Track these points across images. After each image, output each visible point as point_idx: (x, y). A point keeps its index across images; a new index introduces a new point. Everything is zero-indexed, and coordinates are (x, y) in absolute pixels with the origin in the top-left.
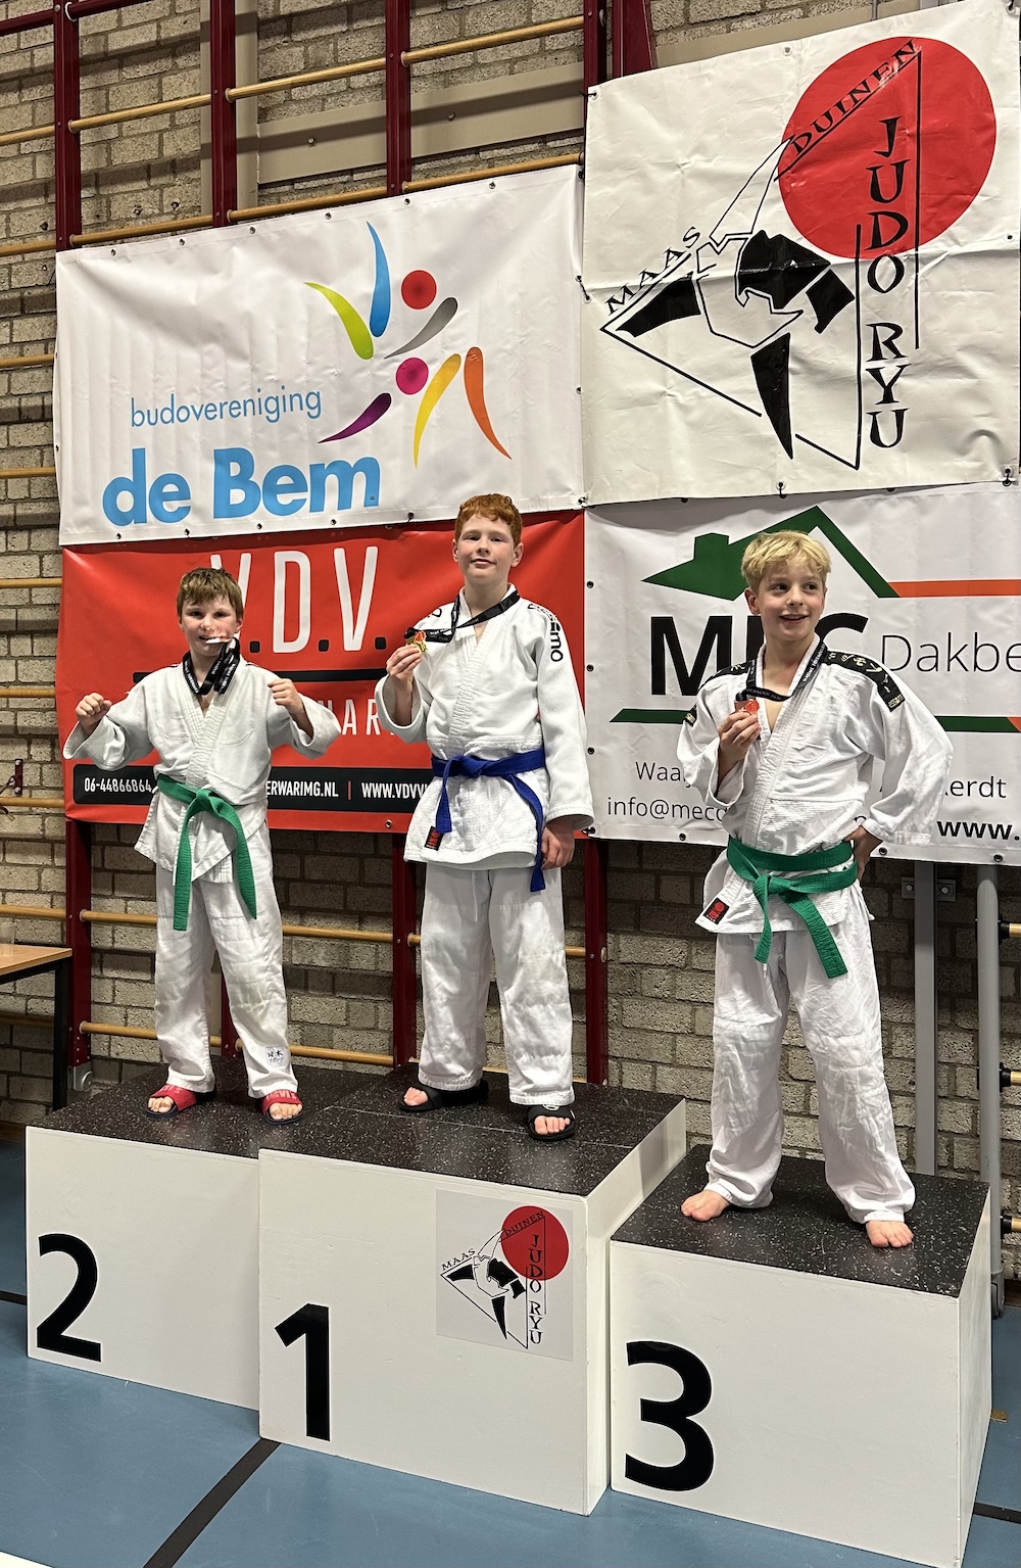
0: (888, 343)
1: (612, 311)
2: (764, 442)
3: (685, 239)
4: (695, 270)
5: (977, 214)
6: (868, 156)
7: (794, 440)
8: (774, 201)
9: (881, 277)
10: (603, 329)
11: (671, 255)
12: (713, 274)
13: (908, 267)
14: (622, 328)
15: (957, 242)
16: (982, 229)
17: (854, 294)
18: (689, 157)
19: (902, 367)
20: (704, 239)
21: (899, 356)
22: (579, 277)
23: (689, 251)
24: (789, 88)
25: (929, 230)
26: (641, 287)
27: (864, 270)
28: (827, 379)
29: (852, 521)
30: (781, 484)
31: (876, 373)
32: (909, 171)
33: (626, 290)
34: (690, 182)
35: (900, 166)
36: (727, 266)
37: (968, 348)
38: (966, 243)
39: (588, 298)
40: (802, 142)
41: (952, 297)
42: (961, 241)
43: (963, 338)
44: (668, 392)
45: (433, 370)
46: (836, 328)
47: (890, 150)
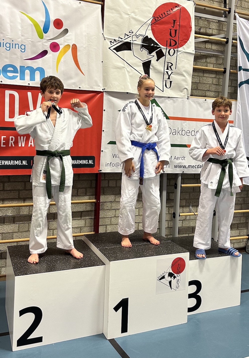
0: (170, 67)
1: (111, 44)
3: (129, 32)
4: (132, 40)
5: (188, 44)
9: (171, 53)
10: (109, 48)
11: (126, 35)
12: (136, 42)
14: (114, 49)
16: (188, 48)
17: (165, 55)
18: (131, 13)
19: (172, 72)
20: (134, 34)
21: (172, 70)
22: (103, 34)
23: (130, 35)
24: (154, 6)
26: (119, 40)
31: (167, 72)
32: (177, 31)
33: (115, 40)
34: (131, 19)
35: (176, 31)
36: (139, 42)
37: (185, 71)
39: (105, 39)
40: (157, 19)
41: (183, 60)
42: (185, 49)
43: (184, 69)
44: (125, 67)
45: (61, 47)
46: (160, 61)
47: (174, 26)
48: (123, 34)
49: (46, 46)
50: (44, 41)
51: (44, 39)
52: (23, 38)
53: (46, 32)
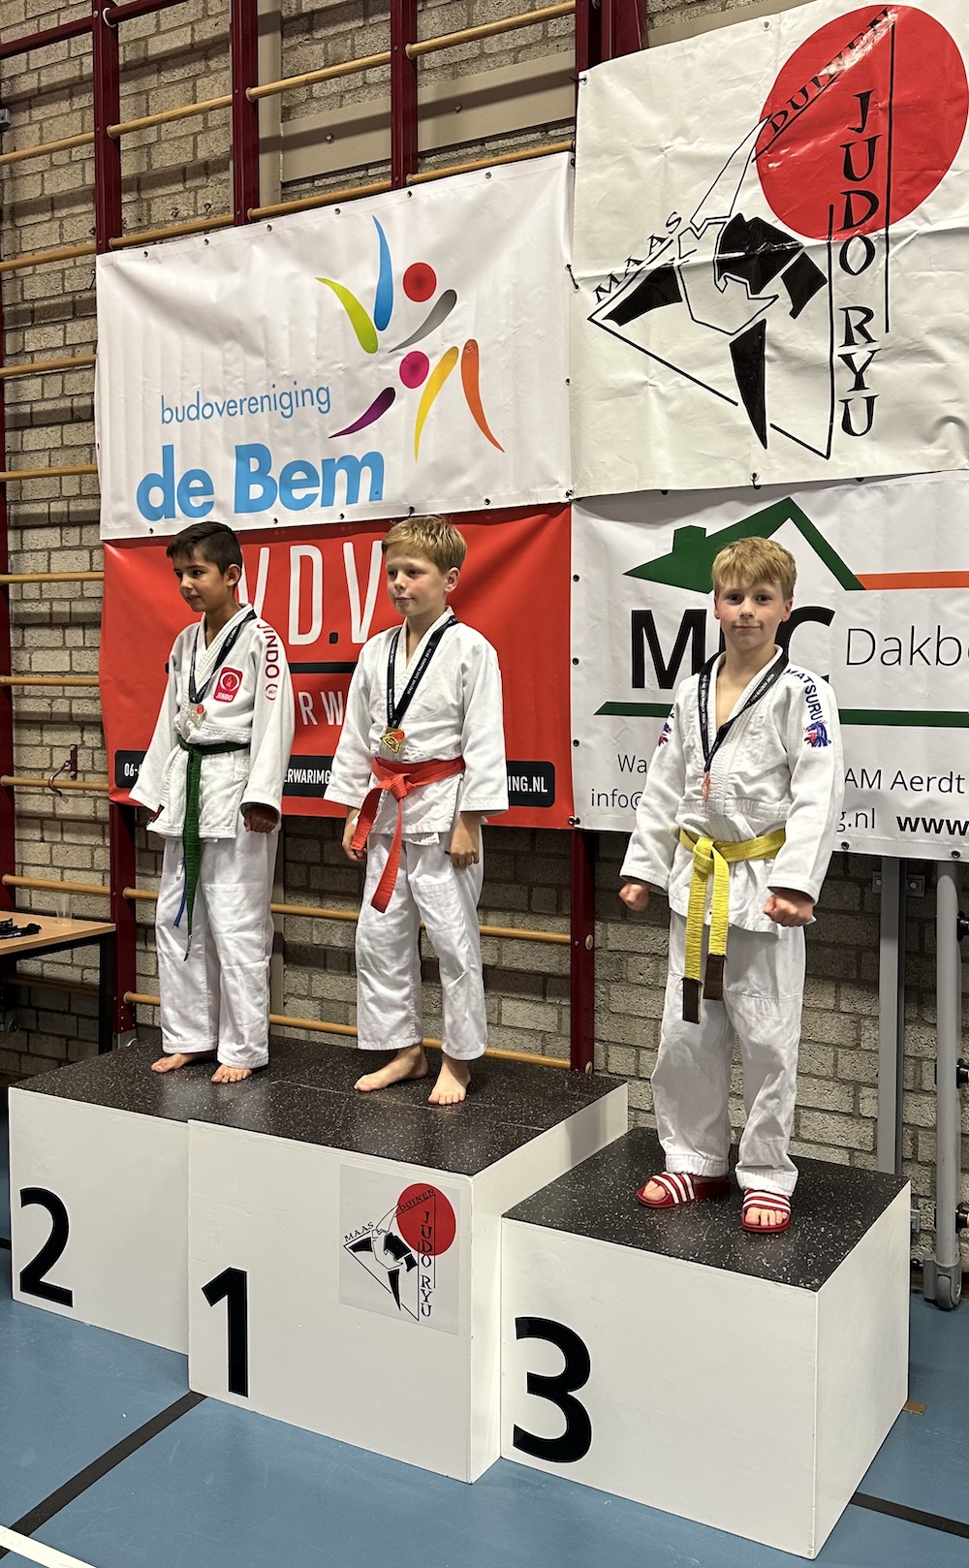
0: (860, 328)
1: (599, 301)
2: (740, 432)
3: (668, 225)
4: (678, 256)
5: (948, 190)
6: (842, 133)
7: (769, 430)
8: (751, 183)
9: (852, 258)
10: (590, 319)
11: (655, 241)
12: (693, 260)
13: (879, 247)
14: (609, 316)
15: (927, 220)
16: (952, 206)
17: (827, 277)
18: (671, 140)
19: (873, 352)
20: (685, 224)
21: (870, 340)
22: (568, 266)
23: (671, 237)
24: (767, 65)
25: (899, 209)
26: (626, 275)
27: (836, 251)
28: (802, 366)
29: (823, 511)
30: (755, 475)
31: (847, 359)
32: (881, 146)
33: (612, 278)
34: (672, 166)
35: (872, 142)
36: (707, 252)
37: (937, 331)
38: (936, 221)
39: (577, 287)
40: (778, 123)
41: (922, 277)
42: (930, 218)
43: (931, 321)
44: (651, 382)
46: (811, 313)
47: (864, 125)
53: (382, 328)
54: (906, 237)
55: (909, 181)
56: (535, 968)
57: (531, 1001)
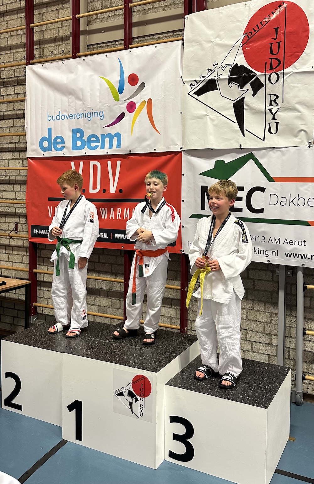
0: (274, 101)
1: (191, 88)
2: (236, 131)
3: (213, 66)
4: (216, 76)
5: (303, 59)
6: (269, 40)
7: (245, 131)
8: (240, 54)
9: (272, 79)
10: (188, 94)
11: (209, 70)
12: (222, 77)
13: (281, 76)
14: (194, 93)
15: (296, 68)
16: (304, 64)
17: (264, 85)
18: (215, 39)
19: (279, 108)
20: (219, 66)
21: (277, 105)
22: (182, 77)
23: (214, 69)
24: (246, 17)
25: (288, 64)
26: (200, 81)
27: (267, 77)
28: (256, 112)
29: (262, 157)
30: (241, 145)
31: (270, 110)
32: (282, 45)
33: (196, 81)
34: (215, 47)
35: (279, 43)
36: (226, 74)
37: (299, 103)
38: (299, 69)
39: (184, 84)
40: (250, 35)
41: (294, 86)
42: (297, 68)
43: (297, 100)
44: (208, 114)
45: (138, 105)
46: (259, 95)
47: (276, 37)
48: (205, 71)
49: (123, 107)
50: (121, 102)
51: (121, 101)
52: (100, 104)
53: (121, 93)
54: (289, 73)
55: (291, 56)
56: (169, 297)
57: (167, 307)
